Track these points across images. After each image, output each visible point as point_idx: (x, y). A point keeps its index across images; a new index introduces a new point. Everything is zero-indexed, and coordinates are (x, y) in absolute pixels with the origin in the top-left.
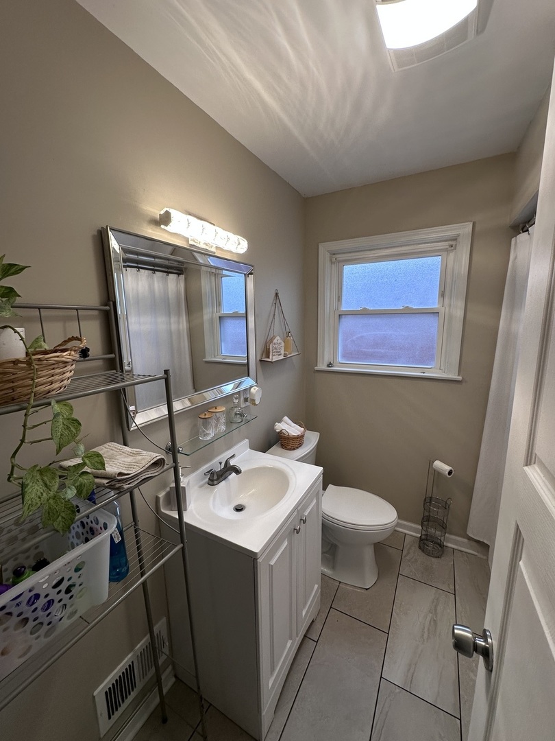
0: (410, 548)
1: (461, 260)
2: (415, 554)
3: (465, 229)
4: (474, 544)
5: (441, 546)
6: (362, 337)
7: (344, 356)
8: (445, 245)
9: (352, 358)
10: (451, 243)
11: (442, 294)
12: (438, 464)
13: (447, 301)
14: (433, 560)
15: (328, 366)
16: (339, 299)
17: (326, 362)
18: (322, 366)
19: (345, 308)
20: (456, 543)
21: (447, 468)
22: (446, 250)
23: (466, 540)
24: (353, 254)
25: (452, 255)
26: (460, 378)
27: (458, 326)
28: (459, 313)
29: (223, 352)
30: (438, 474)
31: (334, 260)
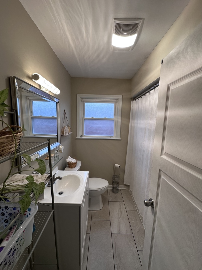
0: (110, 193)
1: (120, 105)
2: (111, 194)
3: (120, 97)
4: (125, 186)
5: (118, 190)
6: (92, 127)
7: (86, 133)
8: (115, 101)
9: (89, 134)
10: (117, 100)
11: (115, 115)
12: (116, 165)
13: (116, 117)
14: (116, 194)
15: (81, 137)
16: (84, 114)
17: (80, 135)
18: (79, 137)
19: (86, 117)
20: (121, 187)
21: (119, 165)
22: (116, 102)
23: (123, 186)
24: (88, 99)
25: (117, 104)
26: (120, 139)
27: (119, 124)
28: (120, 120)
29: (33, 133)
30: (116, 168)
31: (82, 100)
